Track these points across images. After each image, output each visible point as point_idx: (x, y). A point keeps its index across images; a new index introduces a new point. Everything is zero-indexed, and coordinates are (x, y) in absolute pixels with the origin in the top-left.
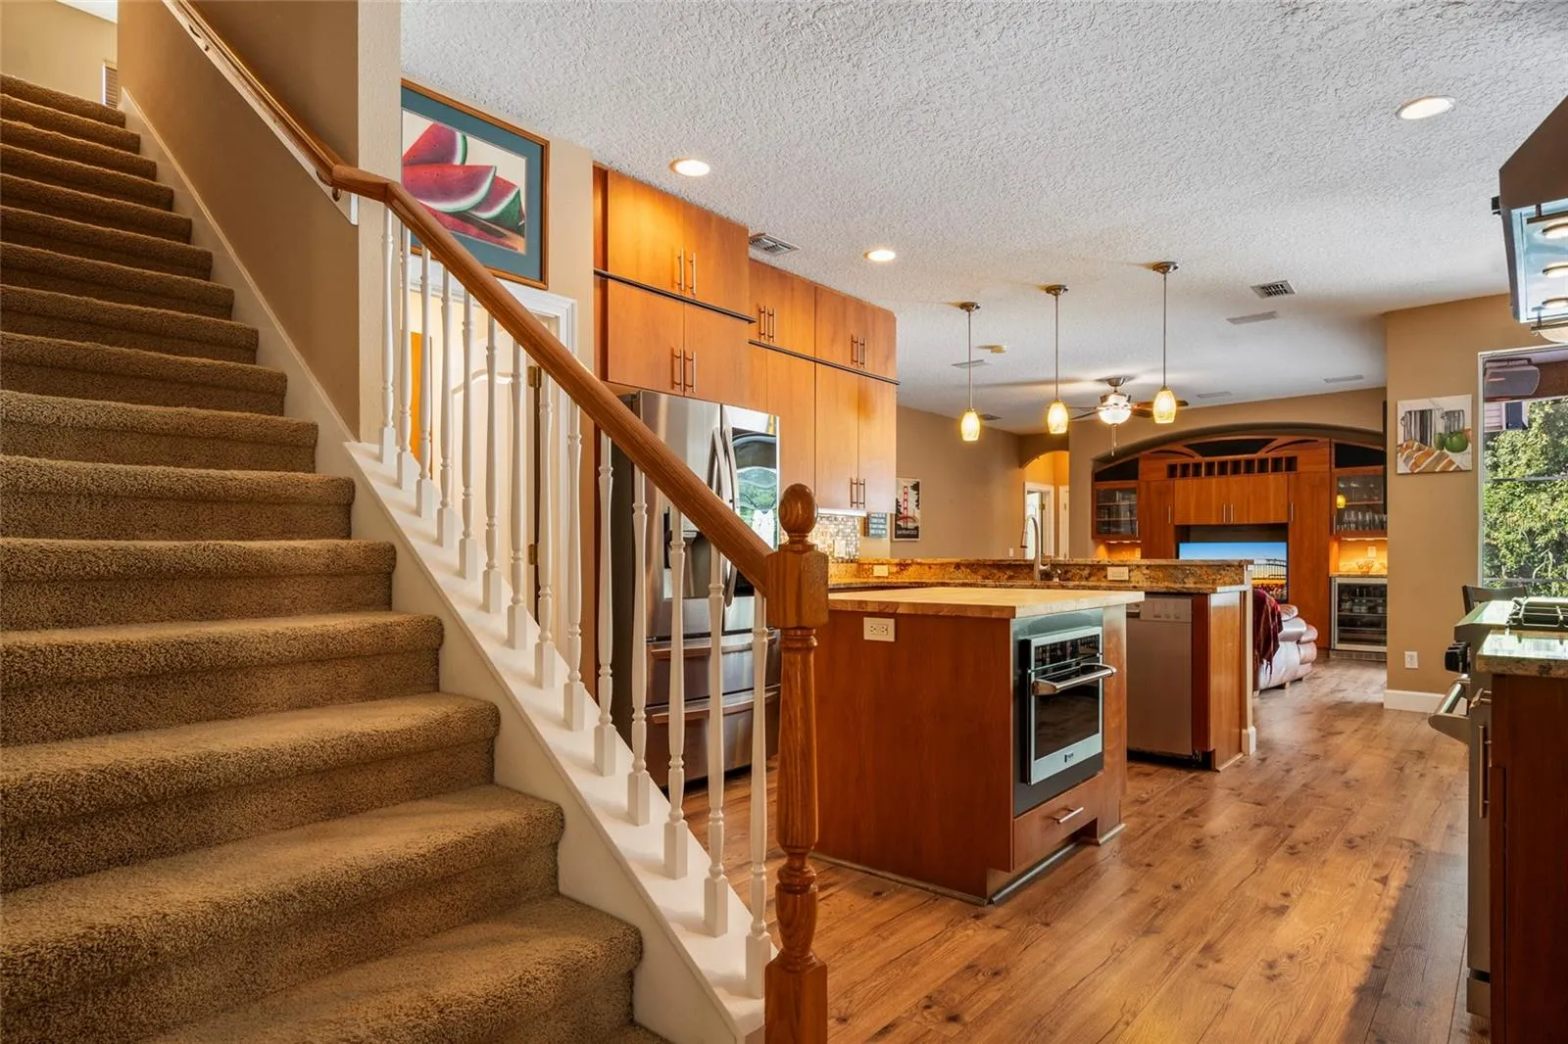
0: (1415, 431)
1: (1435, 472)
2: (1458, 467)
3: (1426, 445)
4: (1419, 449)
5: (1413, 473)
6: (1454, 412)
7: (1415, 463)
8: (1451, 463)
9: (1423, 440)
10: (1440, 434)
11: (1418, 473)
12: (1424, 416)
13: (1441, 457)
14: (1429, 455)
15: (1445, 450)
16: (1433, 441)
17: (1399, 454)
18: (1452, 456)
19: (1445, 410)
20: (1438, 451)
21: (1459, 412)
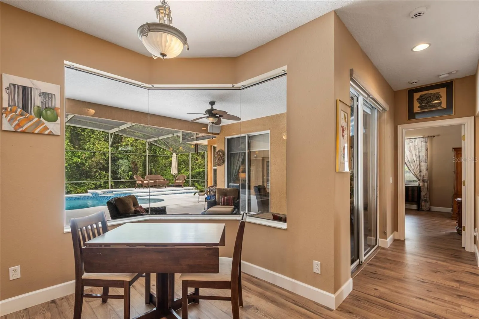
0: (18, 99)
1: (33, 133)
2: (51, 131)
3: (27, 112)
4: (21, 115)
5: (16, 132)
6: (48, 94)
7: (18, 125)
8: (46, 128)
9: (25, 108)
10: (38, 107)
11: (21, 132)
12: (25, 91)
13: (38, 124)
14: (29, 120)
15: (42, 119)
16: (33, 111)
17: (4, 115)
18: (47, 123)
19: (42, 91)
20: (36, 119)
21: (52, 94)
